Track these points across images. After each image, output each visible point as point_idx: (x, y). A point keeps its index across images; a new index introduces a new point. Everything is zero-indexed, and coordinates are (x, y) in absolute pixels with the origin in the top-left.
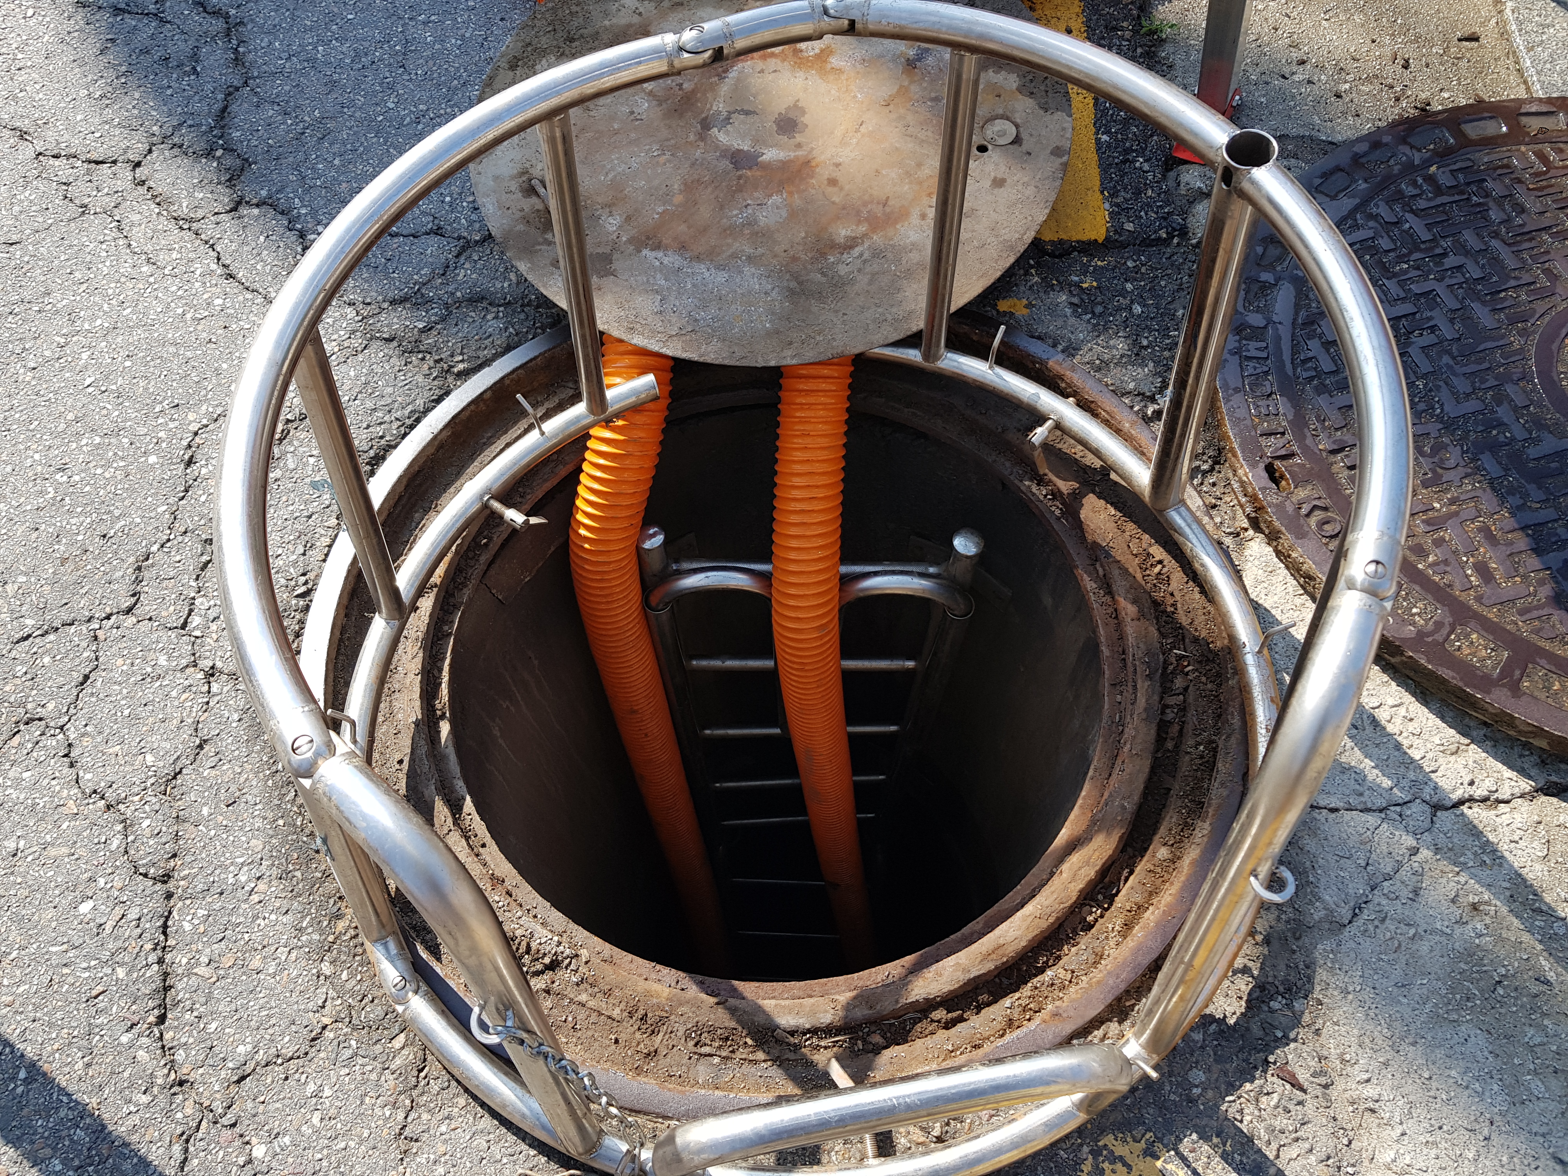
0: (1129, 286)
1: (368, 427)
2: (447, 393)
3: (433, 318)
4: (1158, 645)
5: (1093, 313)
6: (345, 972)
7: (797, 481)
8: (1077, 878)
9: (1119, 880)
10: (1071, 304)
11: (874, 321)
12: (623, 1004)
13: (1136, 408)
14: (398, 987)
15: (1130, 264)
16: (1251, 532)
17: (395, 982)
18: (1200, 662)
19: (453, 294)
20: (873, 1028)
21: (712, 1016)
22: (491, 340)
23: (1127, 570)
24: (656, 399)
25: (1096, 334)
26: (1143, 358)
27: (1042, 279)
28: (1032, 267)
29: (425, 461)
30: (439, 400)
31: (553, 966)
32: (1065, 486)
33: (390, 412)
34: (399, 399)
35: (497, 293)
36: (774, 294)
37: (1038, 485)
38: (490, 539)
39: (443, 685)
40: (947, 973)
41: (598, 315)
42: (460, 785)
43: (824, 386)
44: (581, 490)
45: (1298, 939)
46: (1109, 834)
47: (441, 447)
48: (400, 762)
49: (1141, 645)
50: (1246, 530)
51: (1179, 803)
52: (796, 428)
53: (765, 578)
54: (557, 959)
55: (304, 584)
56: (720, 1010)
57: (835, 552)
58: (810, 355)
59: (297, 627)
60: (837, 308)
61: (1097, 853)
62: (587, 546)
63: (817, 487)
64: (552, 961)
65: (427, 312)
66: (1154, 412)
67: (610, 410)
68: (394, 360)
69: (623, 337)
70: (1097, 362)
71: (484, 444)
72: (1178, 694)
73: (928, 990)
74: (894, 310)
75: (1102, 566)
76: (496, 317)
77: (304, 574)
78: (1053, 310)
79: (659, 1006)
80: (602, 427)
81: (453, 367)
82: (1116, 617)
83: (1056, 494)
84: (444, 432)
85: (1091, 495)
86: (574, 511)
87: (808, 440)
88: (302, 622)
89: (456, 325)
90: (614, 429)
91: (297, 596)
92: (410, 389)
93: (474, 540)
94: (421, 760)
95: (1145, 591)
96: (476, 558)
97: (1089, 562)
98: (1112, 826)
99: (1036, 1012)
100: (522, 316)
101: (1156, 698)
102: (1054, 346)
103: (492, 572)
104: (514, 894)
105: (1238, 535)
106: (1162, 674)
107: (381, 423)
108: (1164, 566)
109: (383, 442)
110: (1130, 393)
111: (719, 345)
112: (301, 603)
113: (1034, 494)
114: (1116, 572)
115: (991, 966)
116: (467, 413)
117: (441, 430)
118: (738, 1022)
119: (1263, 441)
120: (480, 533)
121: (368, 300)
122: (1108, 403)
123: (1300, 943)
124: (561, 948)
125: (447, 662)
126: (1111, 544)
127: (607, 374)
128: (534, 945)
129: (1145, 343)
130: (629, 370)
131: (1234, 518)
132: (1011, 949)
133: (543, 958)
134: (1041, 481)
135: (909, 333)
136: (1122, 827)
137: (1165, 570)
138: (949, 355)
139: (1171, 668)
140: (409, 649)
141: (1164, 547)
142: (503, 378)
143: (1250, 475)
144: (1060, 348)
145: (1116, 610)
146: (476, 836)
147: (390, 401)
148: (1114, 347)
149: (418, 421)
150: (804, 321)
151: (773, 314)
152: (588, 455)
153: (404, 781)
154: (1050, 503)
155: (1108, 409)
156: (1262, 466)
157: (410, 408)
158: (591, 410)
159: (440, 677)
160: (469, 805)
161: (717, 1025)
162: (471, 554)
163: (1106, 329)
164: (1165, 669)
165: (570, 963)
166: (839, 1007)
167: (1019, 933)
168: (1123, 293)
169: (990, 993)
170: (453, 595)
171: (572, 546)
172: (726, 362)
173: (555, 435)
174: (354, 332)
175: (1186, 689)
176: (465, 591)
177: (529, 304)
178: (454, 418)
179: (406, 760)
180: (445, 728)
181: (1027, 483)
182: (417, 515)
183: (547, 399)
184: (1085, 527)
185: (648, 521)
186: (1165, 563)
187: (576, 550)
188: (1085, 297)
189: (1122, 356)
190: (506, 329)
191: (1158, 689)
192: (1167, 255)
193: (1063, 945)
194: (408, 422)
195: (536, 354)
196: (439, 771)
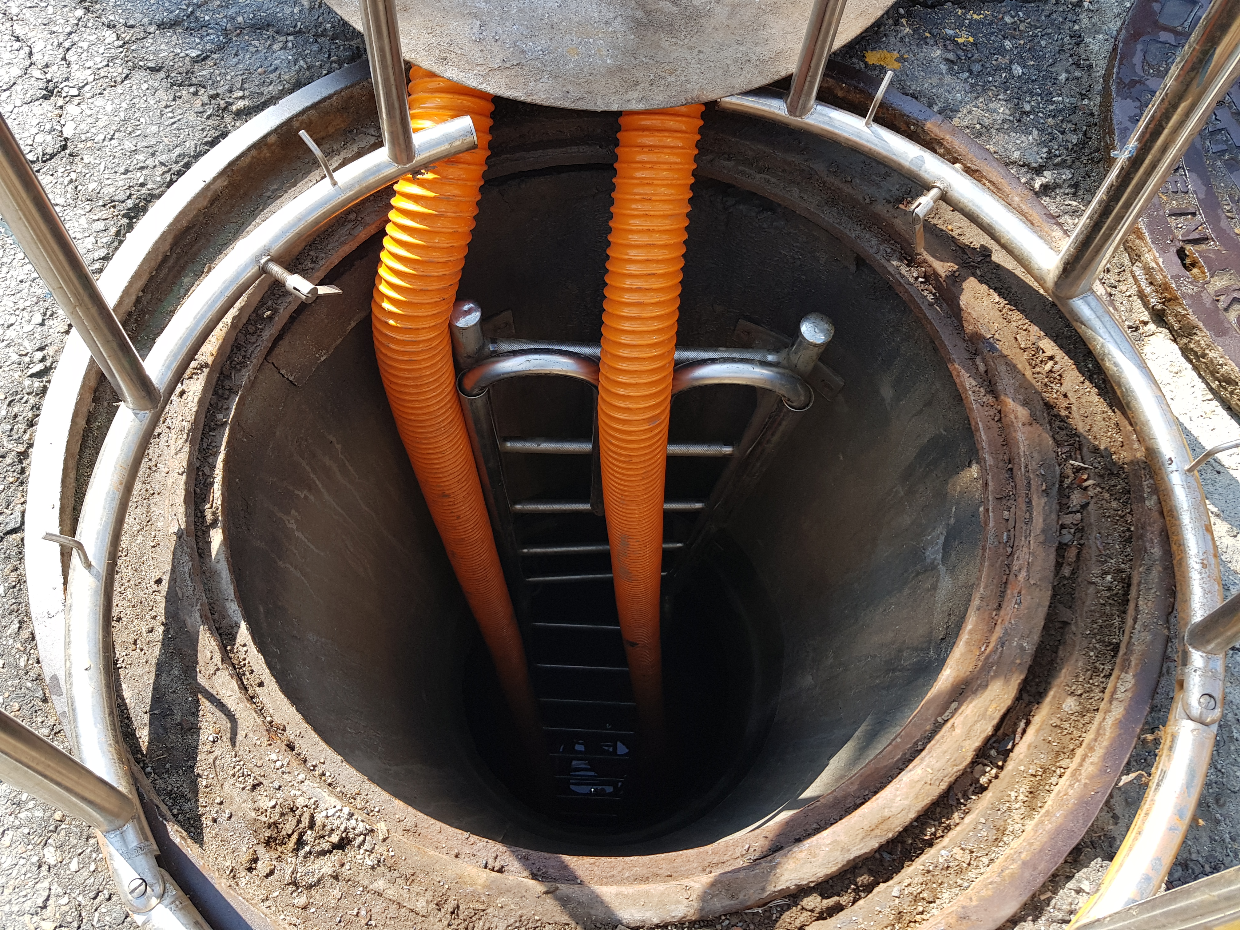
0: (1008, 44)
1: (126, 172)
2: (224, 135)
3: (209, 46)
4: (1054, 455)
5: (970, 72)
6: (75, 860)
7: (634, 254)
8: (972, 734)
9: (1014, 732)
10: (947, 60)
11: (735, 61)
12: (429, 893)
13: (1023, 180)
14: (136, 893)
15: (1008, 19)
16: (1152, 327)
17: (133, 887)
18: (1101, 476)
19: (233, 18)
20: (734, 920)
21: (539, 909)
22: (277, 73)
23: (1015, 366)
24: (473, 147)
25: (975, 95)
26: (1025, 125)
27: (914, 30)
28: (902, 16)
29: (197, 216)
30: (213, 143)
31: (343, 844)
32: (943, 268)
33: (153, 154)
34: (166, 140)
35: (285, 19)
36: (617, 24)
37: (908, 265)
38: (275, 311)
39: (216, 486)
40: (822, 854)
41: (403, 41)
42: (234, 609)
43: (669, 141)
44: (384, 256)
45: (1221, 806)
46: (1007, 681)
47: (215, 199)
48: (159, 582)
49: (1035, 455)
50: (1146, 323)
51: (1085, 643)
52: (636, 191)
53: (593, 363)
54: (347, 837)
55: (41, 361)
56: (549, 901)
57: (672, 337)
58: (659, 100)
59: (30, 415)
60: (691, 44)
61: (994, 705)
62: (391, 322)
63: (657, 261)
64: (342, 839)
65: (201, 38)
66: (1041, 186)
67: (417, 158)
68: (160, 94)
69: (436, 68)
70: (978, 126)
71: (269, 197)
72: (1076, 512)
73: (800, 875)
74: (759, 49)
75: (984, 360)
76: (285, 48)
77: (41, 349)
78: (927, 65)
79: (473, 896)
80: (408, 180)
81: (231, 104)
82: (1000, 420)
83: (930, 277)
84: (219, 181)
85: (972, 279)
86: (377, 281)
87: (648, 206)
88: (37, 408)
89: (236, 55)
90: (423, 184)
91: (31, 376)
92: (178, 129)
93: (255, 311)
94: (183, 580)
95: (1036, 392)
96: (258, 333)
97: (967, 355)
98: (1010, 671)
99: (931, 902)
100: (315, 47)
101: (1054, 516)
102: (930, 106)
103: (281, 349)
104: (297, 745)
105: (1137, 329)
106: (1059, 488)
107: (142, 168)
108: (1056, 363)
109: (144, 190)
110: (1014, 163)
111: (551, 82)
112: (37, 384)
113: (903, 276)
114: (1002, 369)
115: (874, 844)
116: (248, 159)
117: (215, 179)
118: (572, 915)
119: (1172, 222)
120: (262, 303)
121: (131, 22)
122: (994, 172)
123: (1224, 811)
124: (353, 822)
125: (221, 457)
126: (997, 336)
127: (414, 117)
128: (319, 818)
129: (1027, 108)
130: (441, 112)
131: (1131, 310)
132: (897, 822)
133: (329, 835)
134: (911, 260)
135: (777, 78)
136: (1021, 672)
137: (1057, 367)
138: (820, 108)
139: (1068, 481)
140: (172, 442)
141: (1055, 341)
142: (290, 120)
143: (1160, 260)
144: (936, 108)
145: (1000, 412)
146: (252, 672)
147: (154, 141)
148: (995, 111)
149: (187, 166)
150: (652, 58)
151: (615, 47)
152: (393, 215)
153: (163, 605)
154: (922, 287)
155: (994, 179)
156: (1173, 250)
157: (178, 151)
158: (396, 158)
159: (211, 476)
160: (243, 634)
161: (545, 920)
162: (251, 329)
163: (985, 90)
164: (1062, 482)
165: (364, 841)
166: (694, 897)
167: (906, 802)
168: (1002, 51)
169: (871, 872)
170: (229, 377)
171: (375, 322)
172: (560, 104)
173: (351, 186)
174: (113, 59)
175: (1084, 506)
176: (244, 371)
177: (323, 34)
178: (231, 164)
179: (166, 579)
180: (217, 537)
181: (895, 263)
182: (186, 280)
183: (344, 147)
184: (965, 315)
185: (461, 296)
186: (1057, 359)
187: (379, 326)
188: (960, 52)
189: (1004, 121)
190: (296, 62)
191: (1055, 506)
192: (1047, 13)
193: (953, 813)
194: (176, 168)
195: (331, 91)
196: (208, 591)
